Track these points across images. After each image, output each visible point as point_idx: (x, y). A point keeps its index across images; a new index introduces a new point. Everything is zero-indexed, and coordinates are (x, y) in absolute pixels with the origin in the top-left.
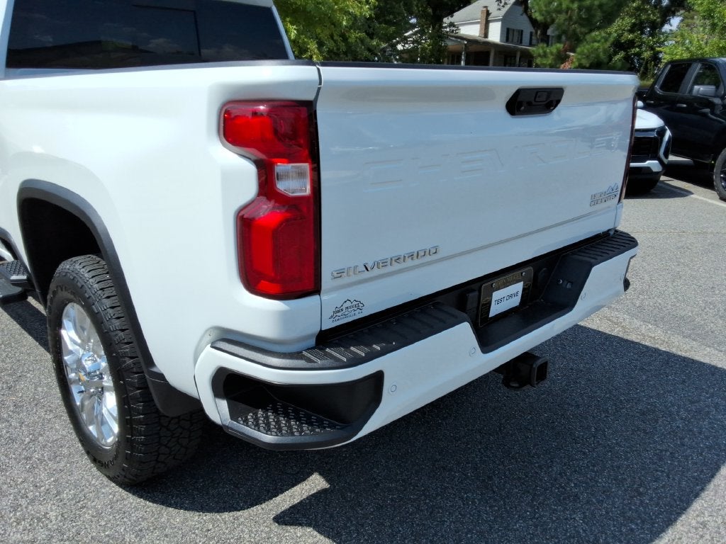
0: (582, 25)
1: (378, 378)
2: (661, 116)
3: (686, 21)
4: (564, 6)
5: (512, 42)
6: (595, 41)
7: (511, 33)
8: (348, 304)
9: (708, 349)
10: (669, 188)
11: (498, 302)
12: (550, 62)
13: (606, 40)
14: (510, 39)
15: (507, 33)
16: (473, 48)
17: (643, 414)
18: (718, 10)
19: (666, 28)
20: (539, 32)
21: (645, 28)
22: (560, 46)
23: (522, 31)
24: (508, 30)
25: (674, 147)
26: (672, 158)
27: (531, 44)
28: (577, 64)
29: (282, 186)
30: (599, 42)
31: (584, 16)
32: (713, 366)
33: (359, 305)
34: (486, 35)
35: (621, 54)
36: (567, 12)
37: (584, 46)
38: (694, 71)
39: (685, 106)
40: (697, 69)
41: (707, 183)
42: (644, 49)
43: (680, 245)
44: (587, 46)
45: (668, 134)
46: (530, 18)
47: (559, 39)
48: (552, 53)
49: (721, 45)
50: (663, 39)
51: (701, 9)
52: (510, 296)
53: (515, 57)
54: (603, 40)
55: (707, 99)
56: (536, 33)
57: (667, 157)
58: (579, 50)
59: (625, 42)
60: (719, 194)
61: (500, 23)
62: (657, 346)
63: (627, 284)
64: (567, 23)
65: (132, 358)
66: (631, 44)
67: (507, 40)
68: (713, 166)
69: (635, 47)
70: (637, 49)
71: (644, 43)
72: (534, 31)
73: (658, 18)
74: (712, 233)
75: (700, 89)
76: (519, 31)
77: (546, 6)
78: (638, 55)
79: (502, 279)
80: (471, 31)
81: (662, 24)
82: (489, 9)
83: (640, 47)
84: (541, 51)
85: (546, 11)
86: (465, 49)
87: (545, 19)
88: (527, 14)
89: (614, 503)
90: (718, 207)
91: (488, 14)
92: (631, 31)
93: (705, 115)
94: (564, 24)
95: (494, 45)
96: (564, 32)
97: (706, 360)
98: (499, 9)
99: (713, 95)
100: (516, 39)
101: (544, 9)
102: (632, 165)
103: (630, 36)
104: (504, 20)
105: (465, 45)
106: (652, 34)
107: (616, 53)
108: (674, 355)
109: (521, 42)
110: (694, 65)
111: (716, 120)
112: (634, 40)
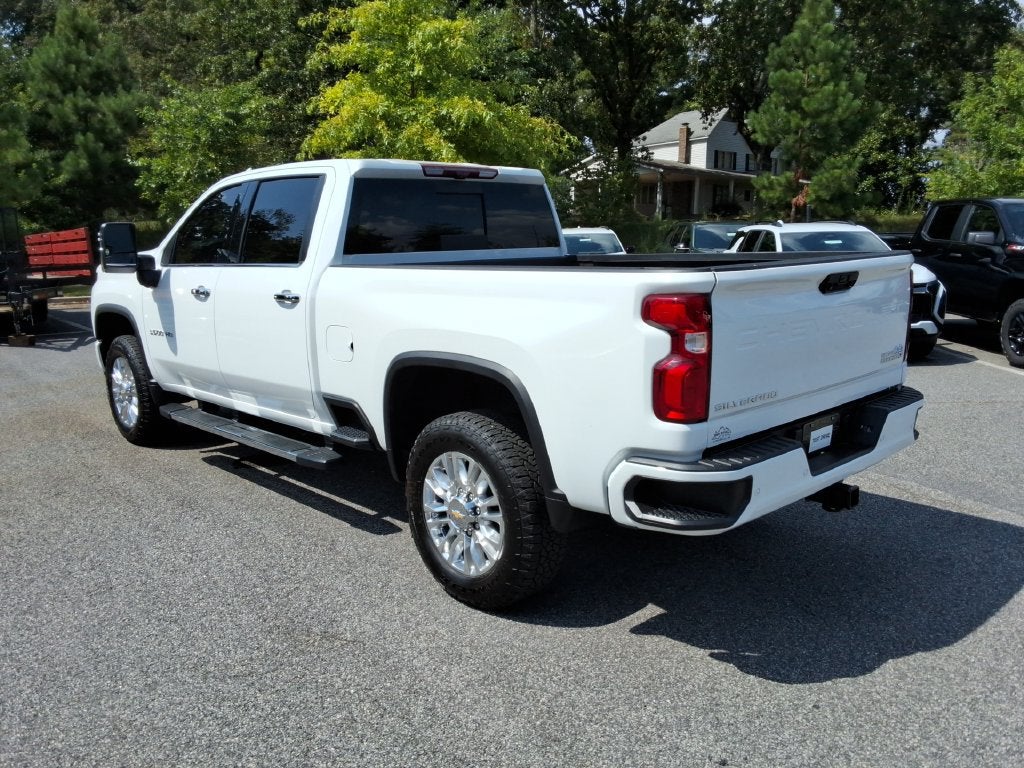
0: (818, 148)
1: (748, 481)
2: (931, 267)
3: (954, 135)
4: (793, 124)
5: (723, 168)
6: (837, 168)
7: (720, 156)
8: (722, 430)
9: (1000, 510)
10: (948, 353)
11: (816, 440)
12: (778, 194)
13: (850, 166)
14: (720, 164)
15: (715, 156)
16: (671, 177)
17: (939, 560)
18: (993, 129)
19: (928, 144)
20: (759, 155)
21: (900, 144)
22: (790, 174)
23: (735, 154)
24: (716, 152)
25: (949, 304)
26: (949, 317)
27: (747, 170)
28: (813, 196)
29: (689, 347)
30: (840, 168)
31: (819, 136)
32: (1005, 524)
33: (727, 431)
34: (688, 160)
35: (870, 180)
36: (796, 133)
37: (821, 174)
38: (968, 213)
39: (959, 255)
40: (971, 211)
41: (994, 346)
42: (900, 173)
43: (965, 415)
44: (826, 175)
45: (942, 289)
46: (747, 137)
47: (787, 165)
48: (780, 184)
49: (1001, 173)
50: (924, 159)
51: (971, 128)
52: (823, 437)
53: (728, 187)
54: (846, 166)
55: (985, 248)
56: (756, 156)
57: (942, 315)
58: (815, 178)
59: (874, 164)
60: (1009, 359)
61: (705, 145)
62: (948, 509)
63: (916, 434)
64: (798, 145)
65: (524, 488)
66: (883, 166)
67: (716, 167)
68: (1000, 325)
69: (888, 170)
70: (891, 173)
71: (900, 164)
72: (750, 153)
73: (916, 131)
74: (1001, 402)
75: (976, 236)
76: (731, 153)
77: (769, 125)
78: (892, 180)
79: (817, 421)
80: (668, 155)
81: (923, 140)
82: (690, 126)
83: (893, 169)
84: (766, 182)
85: (771, 132)
86: (662, 180)
87: (769, 140)
88: (741, 133)
89: (921, 621)
90: (1008, 373)
91: (689, 133)
92: (881, 149)
93: (984, 265)
94: (793, 147)
95: (700, 172)
96: (795, 157)
97: (999, 519)
98: (706, 128)
99: (992, 242)
100: (727, 165)
101: (767, 128)
102: (914, 325)
103: (881, 156)
104: (710, 141)
105: (661, 173)
106: (910, 153)
107: (862, 178)
108: (966, 516)
109: (734, 168)
110: (967, 207)
111: (999, 272)
112: (886, 160)
